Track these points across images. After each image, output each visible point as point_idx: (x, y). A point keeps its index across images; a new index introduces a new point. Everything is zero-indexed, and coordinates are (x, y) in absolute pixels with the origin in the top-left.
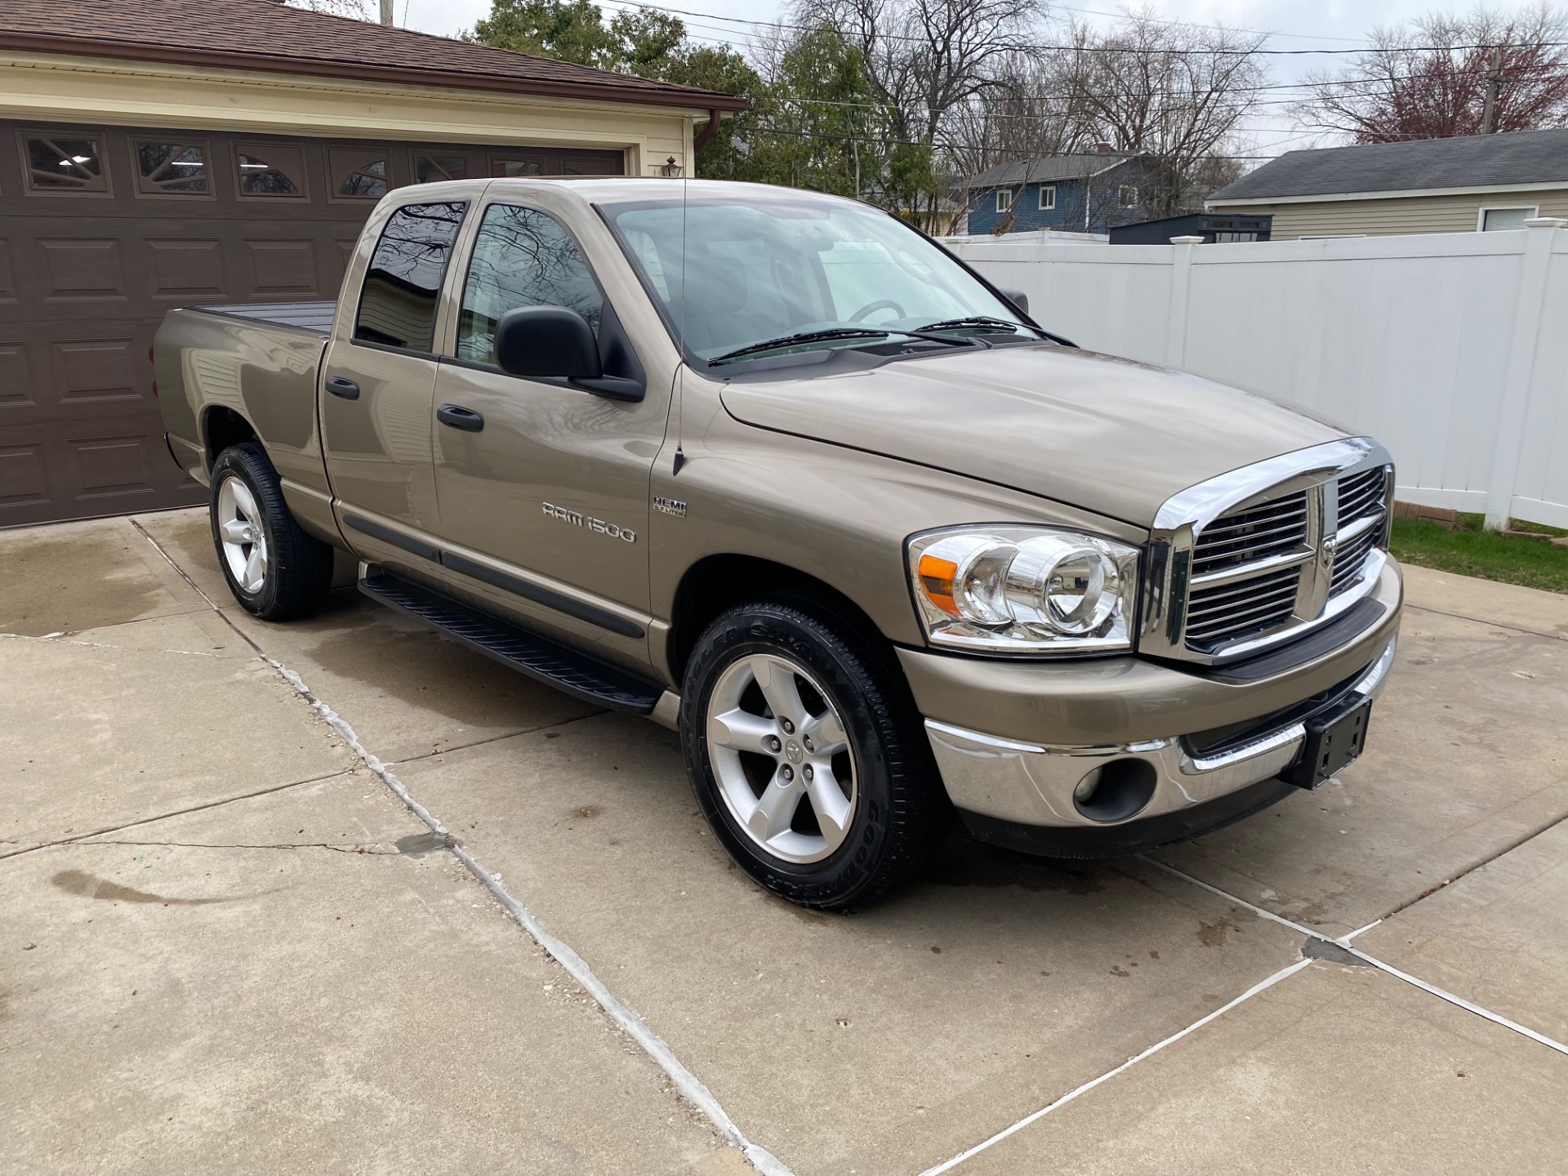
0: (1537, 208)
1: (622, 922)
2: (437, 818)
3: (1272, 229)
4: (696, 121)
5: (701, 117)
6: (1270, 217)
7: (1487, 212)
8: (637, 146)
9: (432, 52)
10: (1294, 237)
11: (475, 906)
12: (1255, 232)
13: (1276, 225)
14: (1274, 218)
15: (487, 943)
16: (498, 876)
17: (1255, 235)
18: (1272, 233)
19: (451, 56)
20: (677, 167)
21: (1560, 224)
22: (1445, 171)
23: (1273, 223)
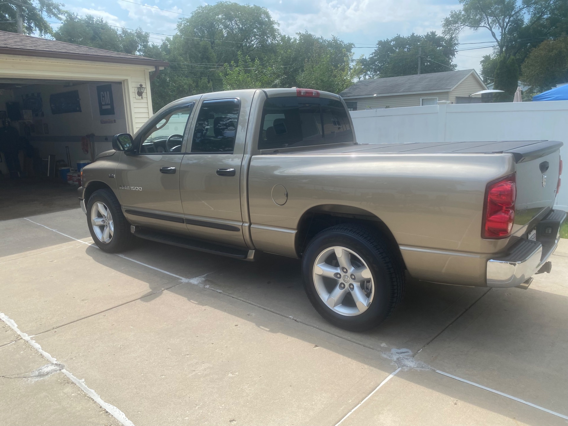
0: (438, 98)
1: (138, 392)
2: (55, 358)
3: (358, 106)
4: (150, 71)
5: (152, 69)
6: (356, 102)
7: (423, 99)
8: (127, 80)
9: (39, 44)
10: (364, 109)
11: (73, 395)
12: (352, 108)
13: (359, 104)
14: (358, 103)
15: (79, 411)
16: (83, 380)
17: (352, 109)
18: (357, 108)
19: (47, 45)
20: (143, 88)
21: (448, 103)
22: (409, 86)
23: (358, 105)
